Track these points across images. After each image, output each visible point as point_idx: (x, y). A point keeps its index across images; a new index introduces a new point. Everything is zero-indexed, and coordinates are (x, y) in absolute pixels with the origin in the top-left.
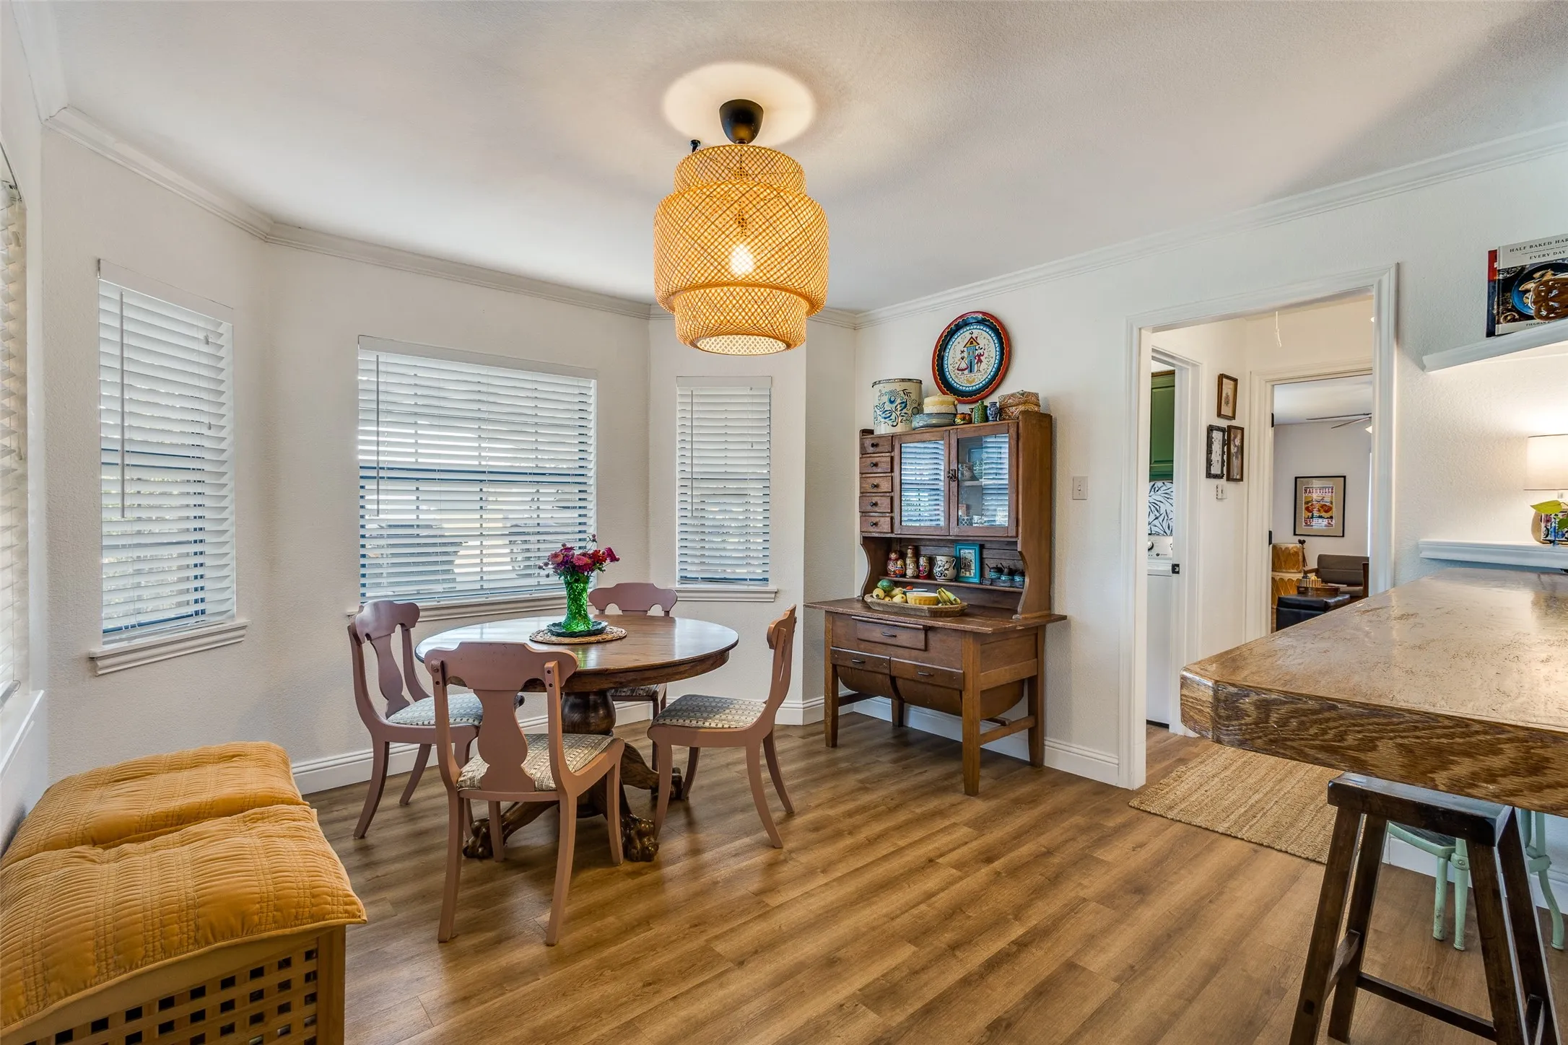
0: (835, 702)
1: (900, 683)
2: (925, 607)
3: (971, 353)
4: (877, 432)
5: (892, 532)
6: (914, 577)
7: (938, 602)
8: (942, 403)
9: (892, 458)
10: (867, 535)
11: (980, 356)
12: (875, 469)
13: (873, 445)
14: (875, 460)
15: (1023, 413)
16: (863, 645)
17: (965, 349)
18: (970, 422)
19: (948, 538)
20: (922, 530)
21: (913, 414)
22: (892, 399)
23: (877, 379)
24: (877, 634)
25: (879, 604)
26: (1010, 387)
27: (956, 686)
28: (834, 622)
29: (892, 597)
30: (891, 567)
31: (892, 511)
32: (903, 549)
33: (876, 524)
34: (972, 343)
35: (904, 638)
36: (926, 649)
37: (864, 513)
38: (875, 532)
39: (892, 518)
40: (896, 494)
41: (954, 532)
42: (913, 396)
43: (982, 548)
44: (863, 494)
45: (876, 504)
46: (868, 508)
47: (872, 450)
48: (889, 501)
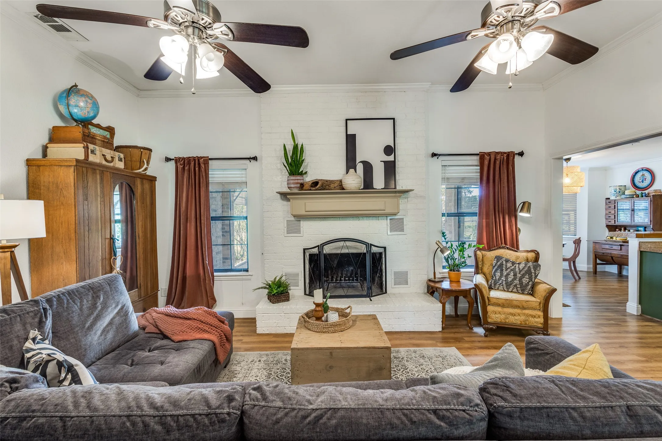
0: (596, 264)
1: (614, 258)
3: (643, 178)
4: (611, 199)
5: (615, 223)
8: (631, 192)
9: (615, 205)
10: (607, 224)
11: (645, 178)
12: (609, 208)
13: (609, 202)
14: (609, 206)
15: (653, 195)
16: (604, 250)
17: (641, 177)
18: (638, 197)
19: (631, 225)
20: (624, 223)
21: (622, 194)
22: (616, 190)
23: (611, 186)
24: (607, 247)
25: (608, 240)
26: (655, 187)
28: (595, 245)
29: (613, 239)
31: (615, 218)
32: (620, 228)
33: (610, 222)
34: (643, 175)
35: (614, 247)
36: (621, 250)
37: (606, 219)
38: (610, 224)
39: (615, 220)
40: (616, 214)
41: (633, 224)
42: (622, 190)
43: (645, 228)
44: (606, 214)
45: (610, 217)
46: (607, 218)
47: (609, 203)
48: (614, 216)
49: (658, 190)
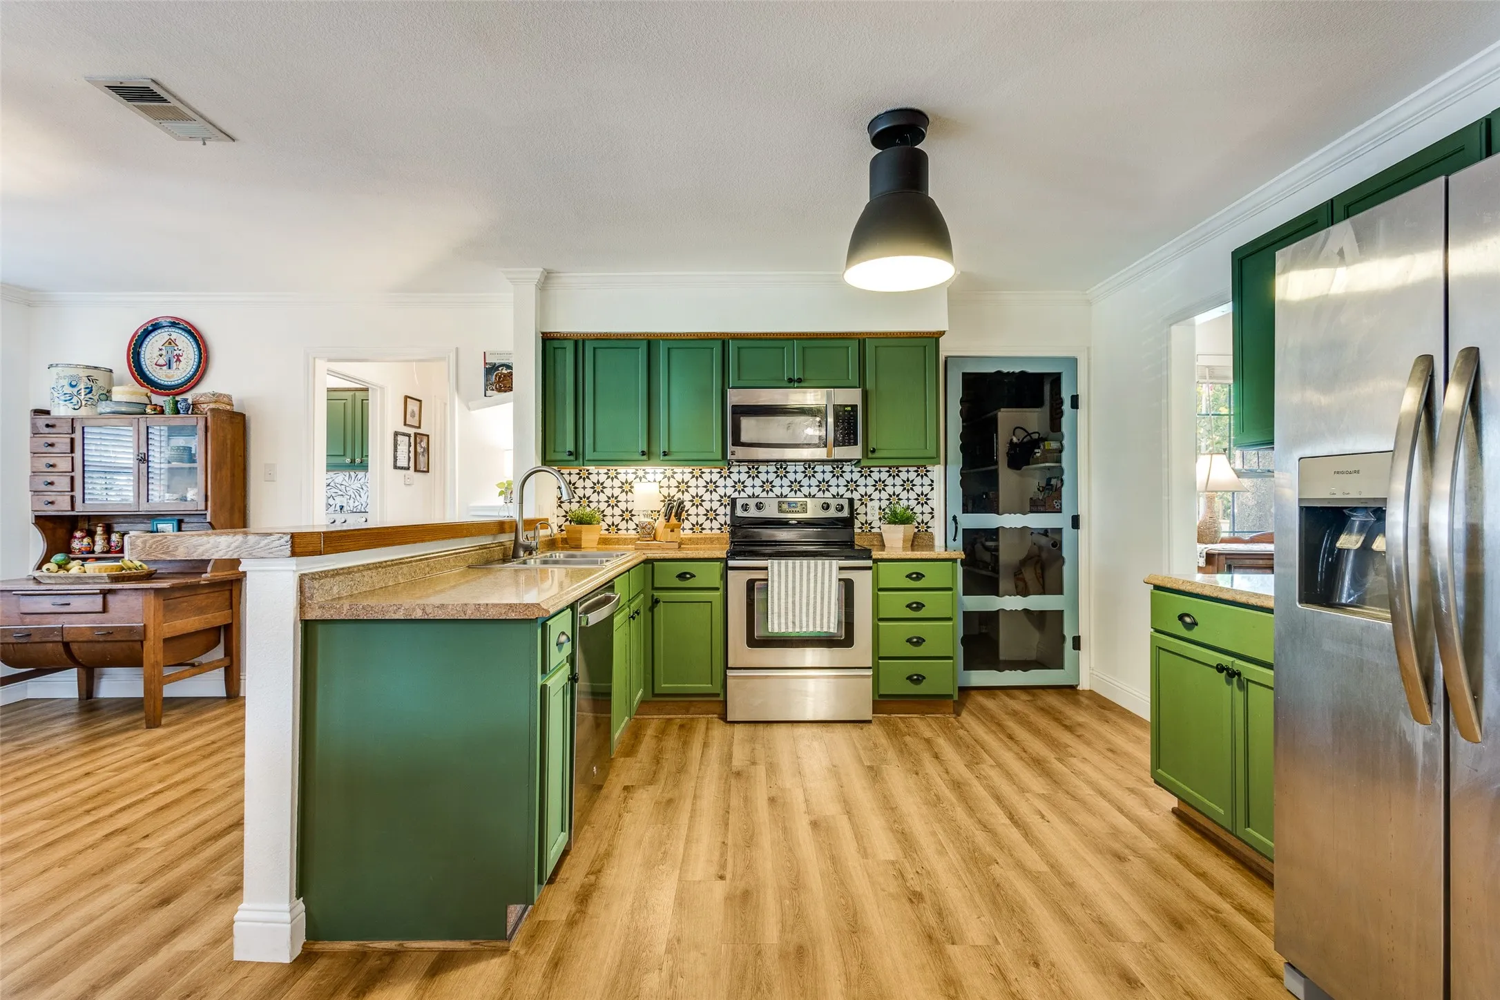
1: (74, 647)
2: (105, 574)
3: (170, 352)
4: (55, 413)
5: (73, 508)
6: (103, 552)
7: (122, 569)
8: (133, 393)
9: (72, 440)
10: (37, 514)
11: (178, 356)
12: (50, 449)
13: (47, 426)
14: (50, 441)
15: (212, 410)
16: (28, 619)
17: (163, 348)
18: (162, 412)
19: (138, 513)
20: (110, 507)
21: (100, 400)
22: (74, 383)
23: (54, 362)
24: (46, 604)
25: (49, 577)
26: (207, 387)
27: (137, 638)
29: (68, 571)
30: (76, 545)
31: (72, 490)
32: (92, 528)
33: (52, 503)
34: (170, 343)
35: (78, 604)
36: (105, 611)
37: (36, 492)
38: (50, 511)
39: (72, 497)
40: (78, 474)
41: (144, 508)
42: (100, 383)
43: (180, 522)
44: (35, 473)
45: (51, 483)
46: (41, 484)
47: (47, 430)
48: (68, 480)
49: (225, 396)
